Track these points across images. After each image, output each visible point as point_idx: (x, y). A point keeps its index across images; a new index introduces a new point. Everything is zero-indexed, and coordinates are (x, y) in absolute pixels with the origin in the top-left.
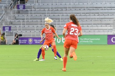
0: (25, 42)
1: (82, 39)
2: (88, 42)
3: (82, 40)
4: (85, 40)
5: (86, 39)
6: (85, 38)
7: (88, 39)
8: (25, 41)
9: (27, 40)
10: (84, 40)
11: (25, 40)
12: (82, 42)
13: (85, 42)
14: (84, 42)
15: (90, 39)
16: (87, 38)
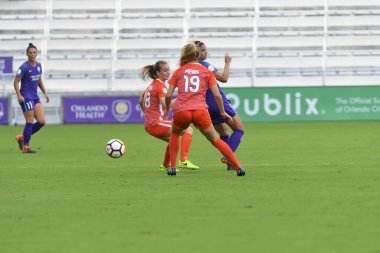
0: (102, 115)
1: (345, 102)
2: (366, 109)
3: (344, 105)
4: (357, 105)
5: (357, 100)
6: (355, 97)
7: (368, 101)
8: (101, 112)
9: (106, 108)
10: (350, 105)
11: (102, 108)
12: (343, 112)
13: (356, 110)
14: (350, 109)
15: (375, 99)
16: (362, 98)
